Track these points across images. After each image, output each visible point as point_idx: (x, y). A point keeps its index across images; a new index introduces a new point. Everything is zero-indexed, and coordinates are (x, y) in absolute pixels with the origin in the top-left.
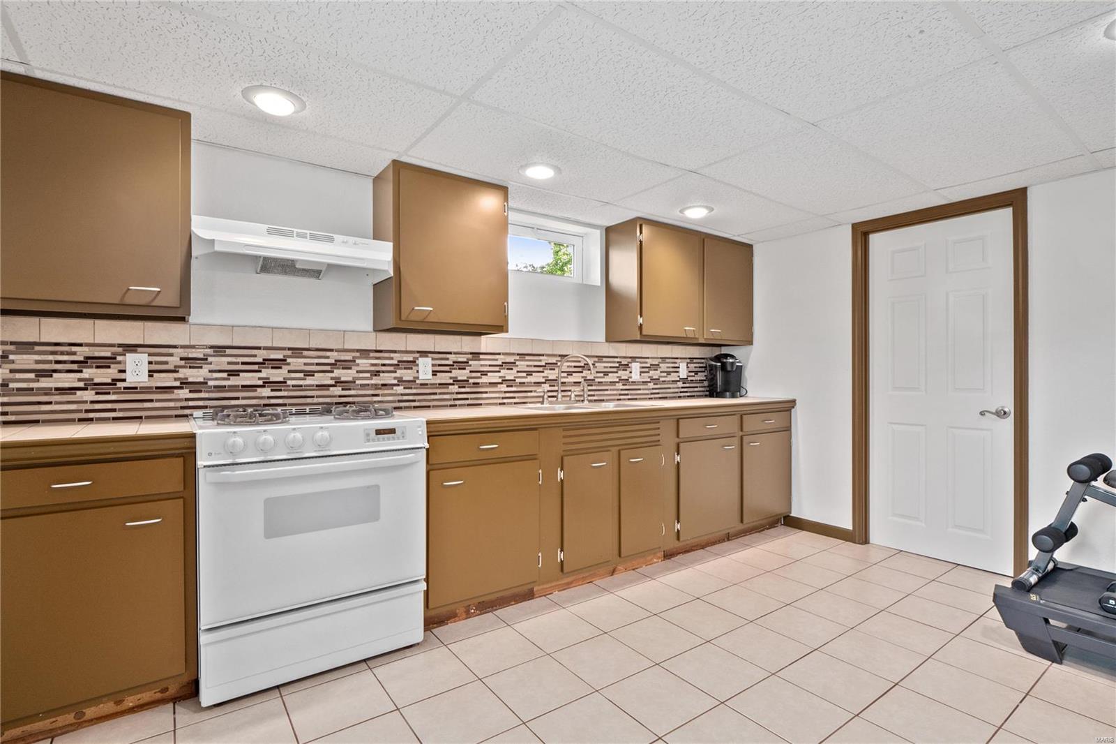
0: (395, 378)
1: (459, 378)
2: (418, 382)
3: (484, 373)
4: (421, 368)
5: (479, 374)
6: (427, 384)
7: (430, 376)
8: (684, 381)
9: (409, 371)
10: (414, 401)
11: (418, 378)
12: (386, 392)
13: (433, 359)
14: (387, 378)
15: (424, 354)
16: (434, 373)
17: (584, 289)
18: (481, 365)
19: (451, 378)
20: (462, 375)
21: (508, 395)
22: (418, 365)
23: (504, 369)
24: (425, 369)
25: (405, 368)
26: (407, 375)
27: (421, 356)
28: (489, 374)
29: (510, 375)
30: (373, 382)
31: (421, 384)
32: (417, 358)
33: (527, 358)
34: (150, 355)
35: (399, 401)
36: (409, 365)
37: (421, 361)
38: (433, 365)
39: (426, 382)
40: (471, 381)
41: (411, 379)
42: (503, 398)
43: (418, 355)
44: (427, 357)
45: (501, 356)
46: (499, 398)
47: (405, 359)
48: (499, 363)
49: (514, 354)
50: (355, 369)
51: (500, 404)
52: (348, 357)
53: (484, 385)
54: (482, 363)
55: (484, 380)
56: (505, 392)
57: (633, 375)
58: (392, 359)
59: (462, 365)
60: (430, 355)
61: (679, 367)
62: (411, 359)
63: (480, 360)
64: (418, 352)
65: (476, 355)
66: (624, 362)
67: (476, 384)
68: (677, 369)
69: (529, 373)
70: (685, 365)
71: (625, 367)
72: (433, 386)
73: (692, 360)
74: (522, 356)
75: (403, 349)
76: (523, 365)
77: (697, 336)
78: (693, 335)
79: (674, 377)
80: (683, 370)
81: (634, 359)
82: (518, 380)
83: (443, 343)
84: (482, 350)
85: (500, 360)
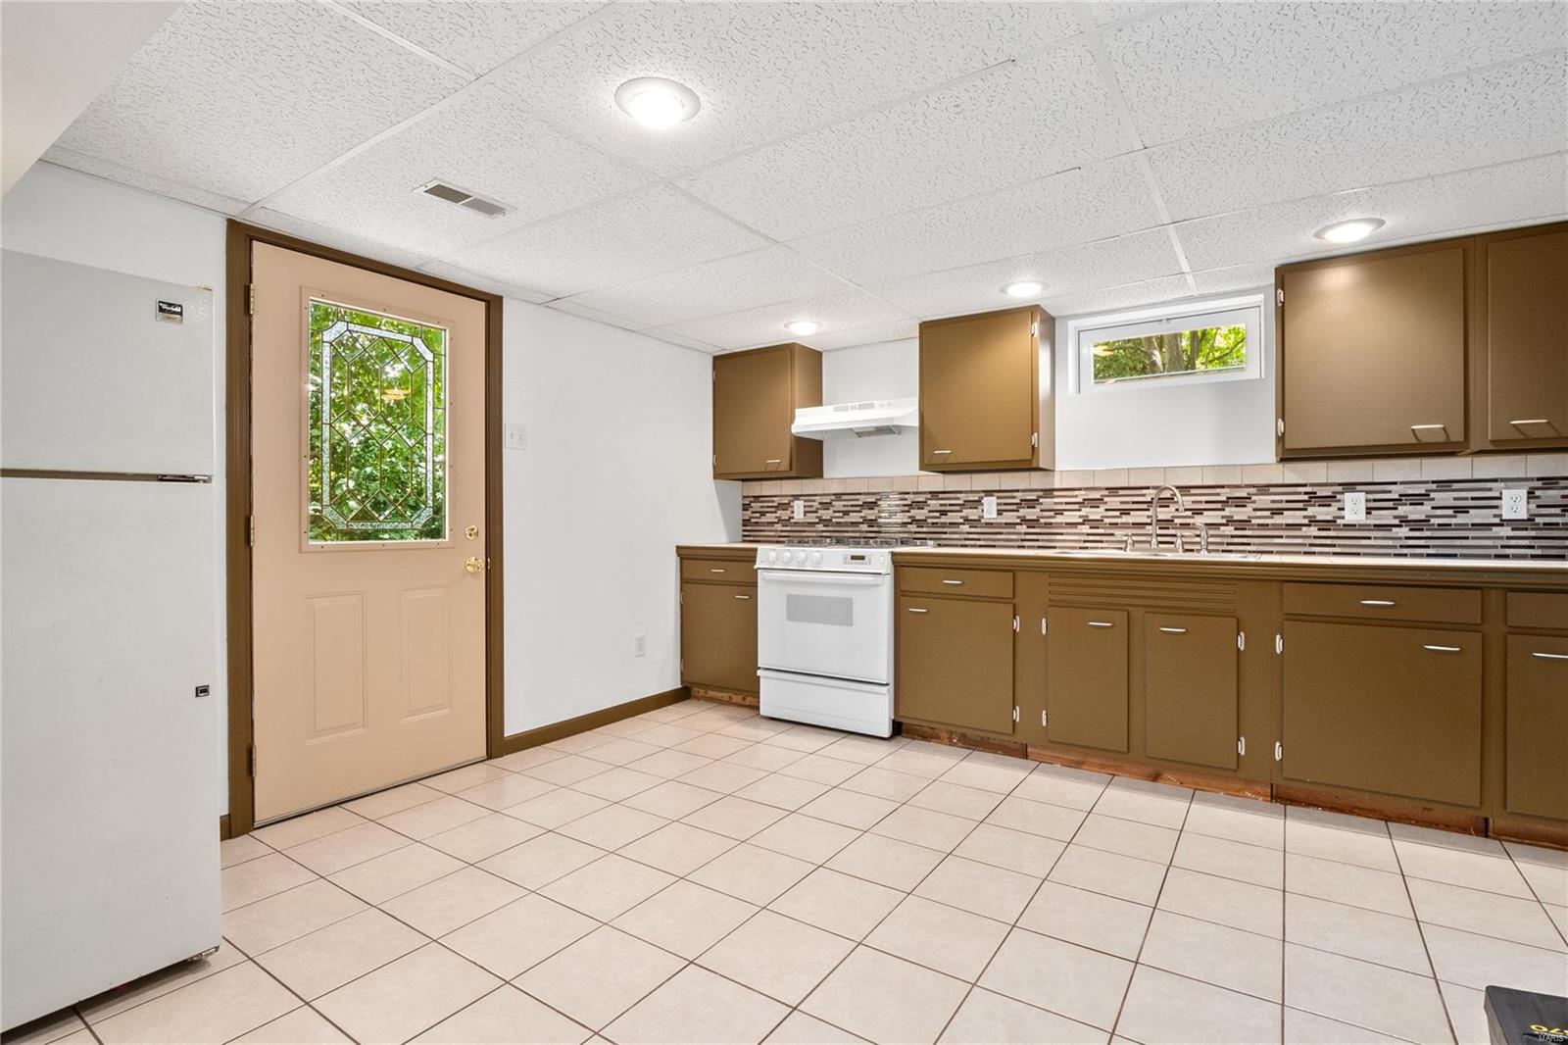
0: (961, 517)
1: (1028, 518)
2: (983, 521)
3: (1060, 512)
4: (985, 507)
5: (1052, 513)
6: (992, 524)
7: (994, 515)
8: (1515, 524)
9: (975, 510)
10: (979, 540)
11: (982, 517)
12: (952, 530)
13: (998, 498)
14: (952, 518)
15: (989, 493)
16: (1000, 512)
18: (1056, 503)
19: (1018, 517)
20: (1031, 514)
21: (1091, 538)
22: (982, 504)
23: (1087, 507)
24: (990, 509)
25: (971, 508)
26: (972, 514)
27: (986, 496)
28: (1065, 513)
29: (1095, 514)
30: (942, 520)
31: (986, 524)
32: (982, 498)
33: (1121, 492)
34: (805, 501)
35: (965, 539)
36: (975, 505)
37: (986, 500)
38: (998, 504)
39: (991, 521)
40: (1043, 521)
41: (977, 518)
42: (1085, 541)
43: (983, 495)
44: (992, 496)
45: (1083, 492)
46: (1079, 541)
47: (971, 499)
48: (1079, 499)
49: (1099, 490)
50: (927, 509)
51: (1081, 548)
52: (921, 498)
53: (1059, 525)
54: (1056, 500)
55: (1059, 519)
56: (1088, 535)
58: (958, 499)
59: (1031, 504)
60: (995, 494)
61: (1500, 498)
62: (977, 498)
63: (1053, 497)
64: (983, 491)
65: (1049, 492)
66: (1322, 492)
67: (1049, 525)
68: (1492, 502)
69: (1125, 512)
70: (1523, 493)
71: (1326, 501)
72: (999, 525)
73: (1549, 482)
74: (1113, 491)
75: (969, 489)
76: (1114, 502)
77: (1457, 435)
78: (1442, 438)
79: (1476, 516)
80: (1515, 504)
81: (1350, 487)
82: (1106, 520)
83: (1009, 481)
84: (1057, 486)
85: (1081, 496)
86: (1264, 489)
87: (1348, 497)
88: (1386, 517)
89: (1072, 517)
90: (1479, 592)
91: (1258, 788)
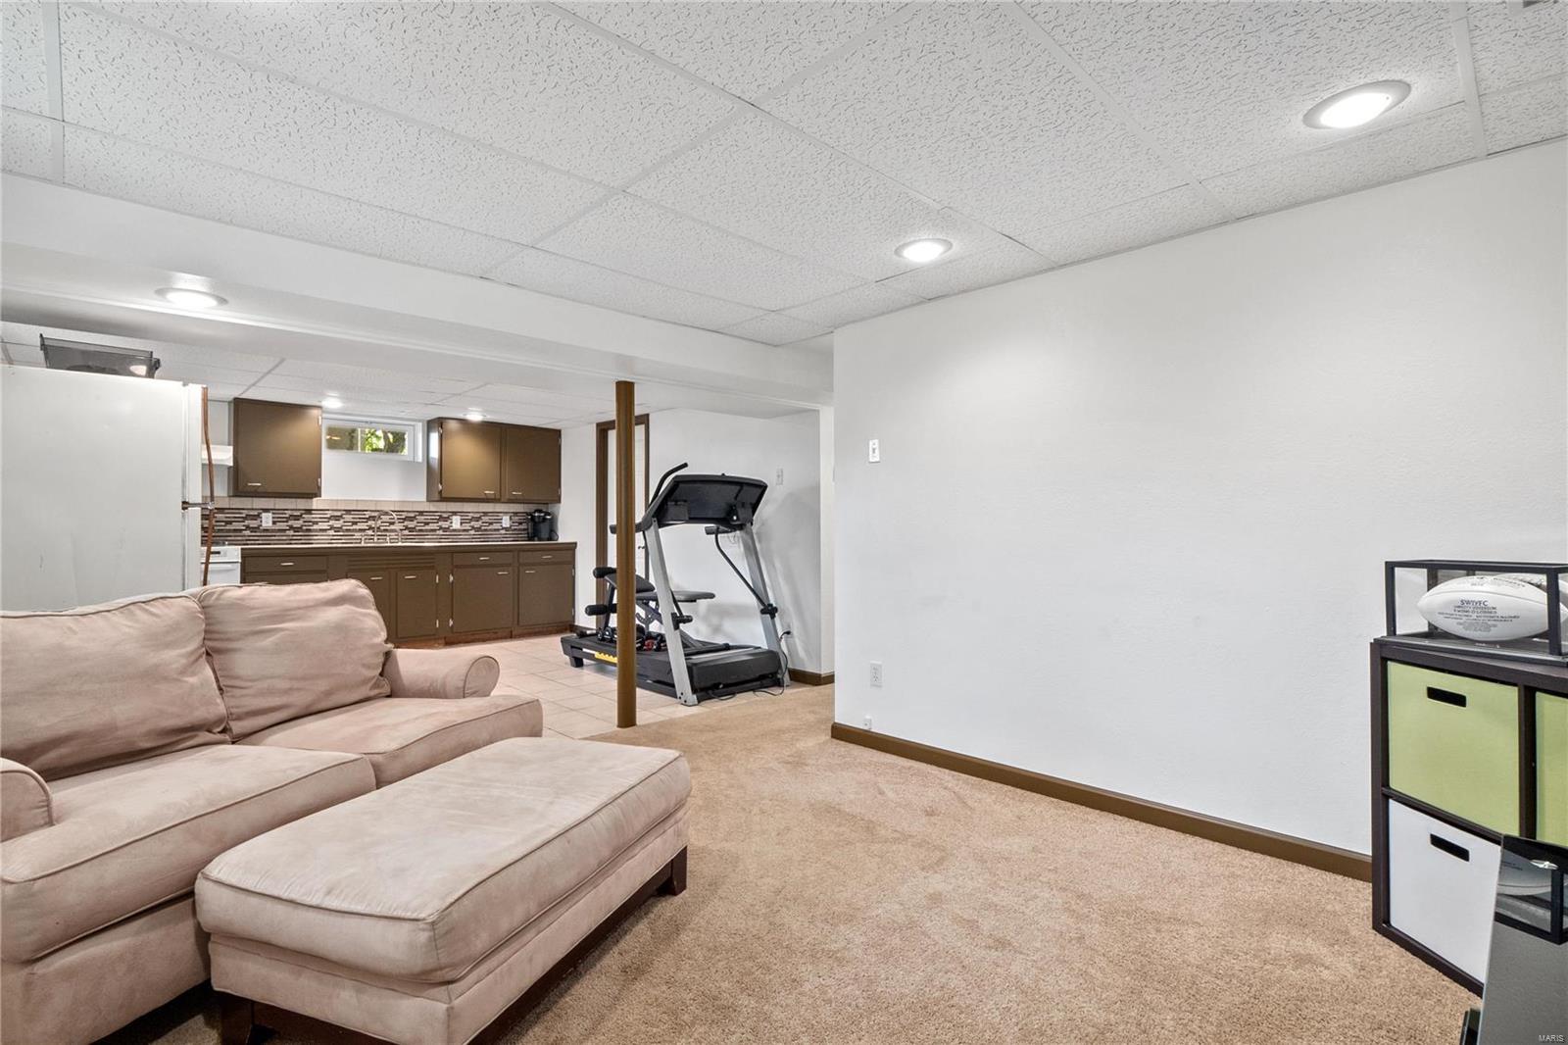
0: (244, 525)
1: (294, 526)
3: (315, 523)
4: (264, 520)
5: (310, 524)
6: (268, 530)
7: (270, 524)
8: (506, 529)
9: (254, 521)
10: (258, 540)
11: (261, 525)
13: (273, 514)
15: (266, 510)
16: (274, 523)
17: (410, 465)
18: (313, 518)
19: (287, 526)
20: (297, 524)
21: (336, 537)
22: (261, 517)
23: (332, 520)
24: (267, 521)
25: (251, 520)
26: (253, 524)
27: (264, 512)
28: (319, 523)
29: (337, 524)
31: (264, 530)
32: (261, 513)
33: (352, 512)
35: (246, 539)
36: (255, 518)
37: (264, 515)
38: (273, 518)
39: (268, 528)
40: (304, 528)
41: (256, 526)
42: (332, 539)
43: (261, 511)
44: (268, 512)
45: (330, 512)
46: (328, 539)
47: (251, 514)
48: (328, 516)
49: (340, 510)
51: (329, 543)
53: (316, 531)
54: (313, 516)
55: (315, 527)
56: (333, 535)
57: (453, 524)
58: (241, 513)
59: (296, 518)
60: (270, 511)
61: (503, 519)
62: (257, 514)
63: (312, 514)
64: (262, 509)
65: (309, 511)
66: (445, 515)
67: (309, 530)
68: (499, 521)
69: (355, 523)
70: (508, 518)
71: (446, 519)
72: (273, 531)
73: (516, 514)
74: (348, 512)
75: (250, 507)
76: (348, 517)
77: (498, 497)
78: (493, 497)
79: (496, 526)
80: (506, 522)
81: (455, 513)
82: (344, 528)
83: (281, 503)
84: (314, 508)
85: (329, 514)
86: (421, 513)
87: (454, 518)
88: (467, 526)
89: (324, 526)
90: (511, 554)
91: (440, 642)
